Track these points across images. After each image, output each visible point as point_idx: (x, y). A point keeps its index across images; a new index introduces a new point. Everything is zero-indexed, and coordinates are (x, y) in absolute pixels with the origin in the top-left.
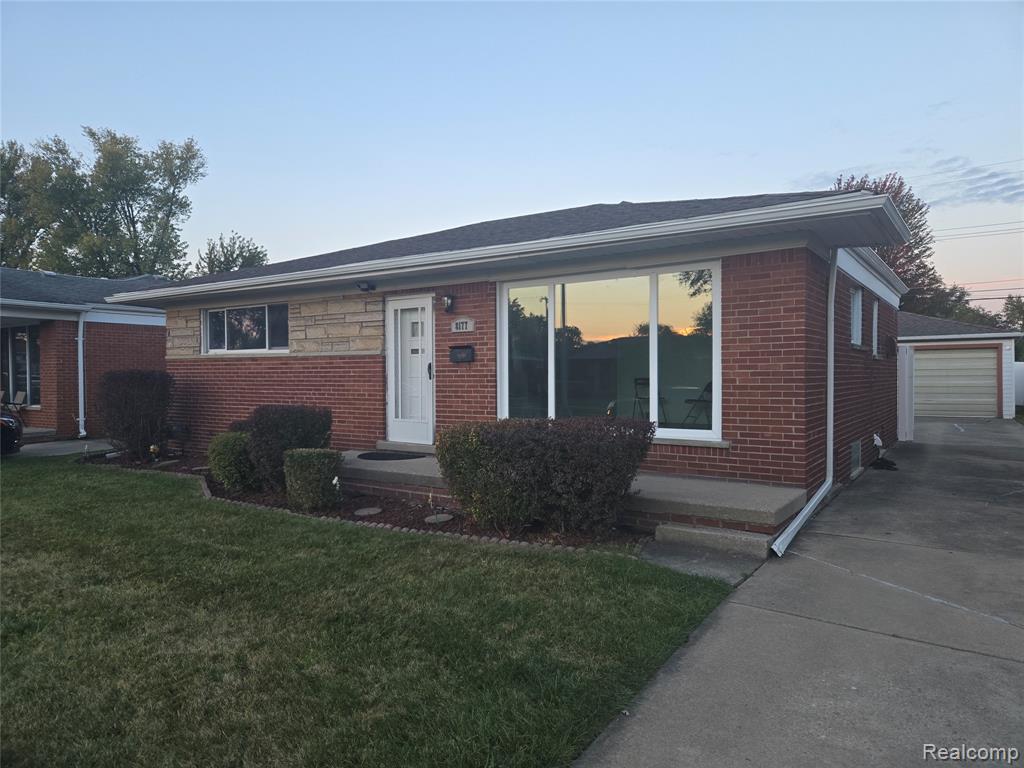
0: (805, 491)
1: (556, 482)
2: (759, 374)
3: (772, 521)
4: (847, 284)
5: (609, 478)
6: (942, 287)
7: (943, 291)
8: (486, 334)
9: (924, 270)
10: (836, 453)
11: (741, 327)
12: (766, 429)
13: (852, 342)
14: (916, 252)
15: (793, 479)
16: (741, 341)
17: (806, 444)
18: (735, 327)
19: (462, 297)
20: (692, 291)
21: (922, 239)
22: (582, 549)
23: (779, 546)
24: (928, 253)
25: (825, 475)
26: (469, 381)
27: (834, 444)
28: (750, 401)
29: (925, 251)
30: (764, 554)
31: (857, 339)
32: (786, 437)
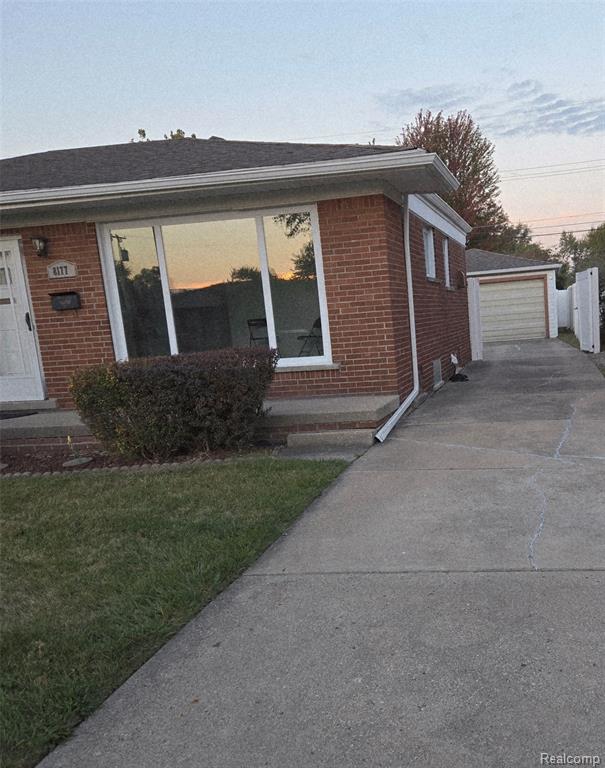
0: (398, 396)
1: (199, 406)
2: (357, 304)
3: (375, 418)
4: (419, 225)
5: (245, 397)
6: (510, 225)
7: (511, 228)
8: (91, 278)
9: (494, 209)
10: (420, 368)
11: (339, 264)
12: (367, 350)
13: (428, 275)
14: (487, 191)
15: (389, 388)
16: (340, 276)
17: (396, 359)
18: (334, 265)
19: (55, 240)
20: (289, 231)
21: (490, 179)
22: (229, 459)
23: (382, 435)
24: (496, 192)
25: (413, 385)
26: (77, 330)
27: (418, 361)
28: (352, 328)
29: (494, 190)
30: (371, 442)
31: (431, 273)
32: (382, 355)
